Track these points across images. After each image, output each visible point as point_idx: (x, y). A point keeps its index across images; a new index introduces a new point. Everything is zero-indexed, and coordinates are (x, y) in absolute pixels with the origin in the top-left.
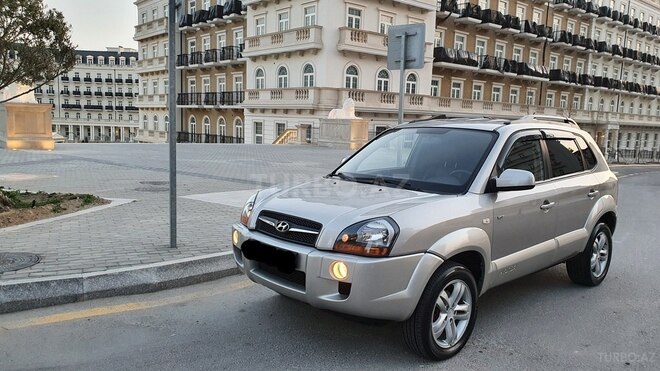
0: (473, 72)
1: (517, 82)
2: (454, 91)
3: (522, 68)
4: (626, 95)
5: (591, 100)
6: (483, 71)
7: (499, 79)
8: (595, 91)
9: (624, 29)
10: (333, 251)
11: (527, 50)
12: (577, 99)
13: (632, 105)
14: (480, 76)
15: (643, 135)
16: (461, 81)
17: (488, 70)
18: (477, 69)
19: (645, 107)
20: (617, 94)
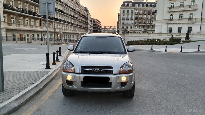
0: (18, 14)
1: (33, 18)
2: (12, 20)
3: (34, 14)
4: (63, 24)
5: (54, 25)
6: (22, 14)
7: (27, 17)
8: (55, 22)
9: (60, 5)
10: (120, 74)
11: (35, 8)
12: (51, 24)
13: (64, 27)
14: (21, 16)
15: (68, 35)
16: (14, 17)
17: (24, 14)
18: (20, 13)
19: (67, 27)
20: (61, 23)
